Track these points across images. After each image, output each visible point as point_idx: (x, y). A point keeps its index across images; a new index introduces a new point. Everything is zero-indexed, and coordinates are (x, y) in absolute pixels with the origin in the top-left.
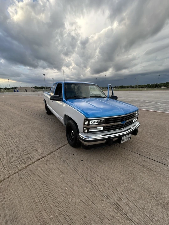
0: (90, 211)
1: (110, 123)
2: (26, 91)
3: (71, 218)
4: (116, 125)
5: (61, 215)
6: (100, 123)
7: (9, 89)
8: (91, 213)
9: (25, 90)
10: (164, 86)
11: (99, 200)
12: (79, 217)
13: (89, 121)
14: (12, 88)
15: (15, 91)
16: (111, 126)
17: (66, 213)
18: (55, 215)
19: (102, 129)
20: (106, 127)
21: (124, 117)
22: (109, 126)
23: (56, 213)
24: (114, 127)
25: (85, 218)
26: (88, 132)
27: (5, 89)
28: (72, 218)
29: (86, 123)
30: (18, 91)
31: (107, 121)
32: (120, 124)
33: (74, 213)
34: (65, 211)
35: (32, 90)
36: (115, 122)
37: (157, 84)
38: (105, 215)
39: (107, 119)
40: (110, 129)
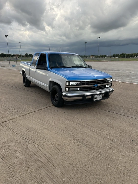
1: (85, 85)
4: (90, 87)
6: (77, 85)
13: (69, 82)
16: (86, 87)
19: (79, 90)
20: (82, 87)
21: (96, 81)
22: (84, 87)
24: (88, 89)
26: (69, 91)
29: (68, 84)
31: (82, 83)
32: (93, 87)
36: (88, 85)
39: (82, 81)
40: (85, 89)
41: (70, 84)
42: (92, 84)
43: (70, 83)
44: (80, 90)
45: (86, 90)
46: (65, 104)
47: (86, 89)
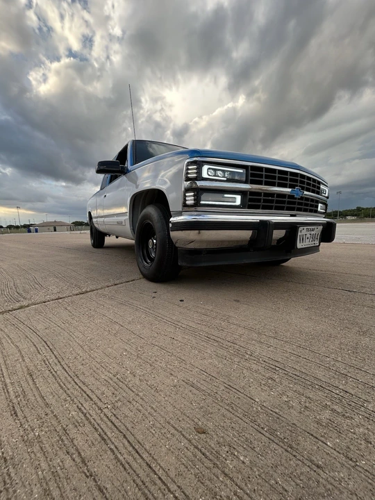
0: (223, 411)
1: (261, 183)
2: (55, 230)
3: (131, 439)
4: (279, 195)
5: (88, 428)
7: (17, 227)
8: (229, 415)
9: (52, 228)
10: (353, 216)
11: (255, 379)
12: (173, 431)
14: (25, 226)
15: (29, 231)
16: (265, 194)
17: (113, 419)
18: (59, 428)
19: (238, 202)
20: (251, 193)
22: (260, 194)
23: (64, 422)
24: (272, 202)
25: (203, 436)
27: (10, 227)
28: (140, 437)
29: (193, 173)
30: (36, 231)
31: (252, 175)
32: (289, 196)
33: (151, 418)
34: (109, 414)
35: (69, 227)
37: (337, 212)
38: (295, 422)
39: (252, 167)
40: (262, 204)
41: (205, 175)
42: (284, 186)
43: (205, 168)
44: (243, 205)
45: (264, 208)
46: (184, 264)
47: (265, 201)
